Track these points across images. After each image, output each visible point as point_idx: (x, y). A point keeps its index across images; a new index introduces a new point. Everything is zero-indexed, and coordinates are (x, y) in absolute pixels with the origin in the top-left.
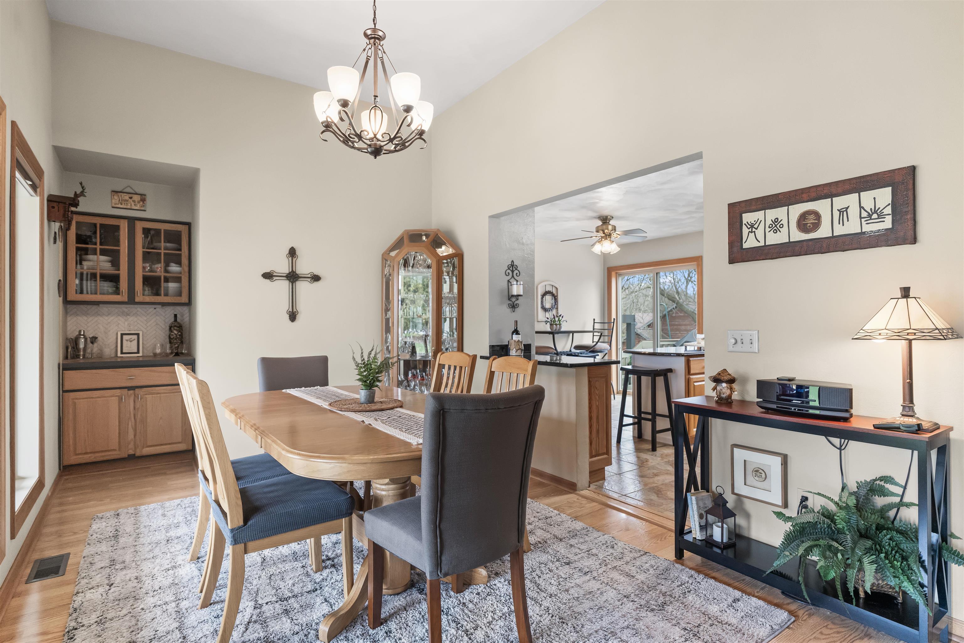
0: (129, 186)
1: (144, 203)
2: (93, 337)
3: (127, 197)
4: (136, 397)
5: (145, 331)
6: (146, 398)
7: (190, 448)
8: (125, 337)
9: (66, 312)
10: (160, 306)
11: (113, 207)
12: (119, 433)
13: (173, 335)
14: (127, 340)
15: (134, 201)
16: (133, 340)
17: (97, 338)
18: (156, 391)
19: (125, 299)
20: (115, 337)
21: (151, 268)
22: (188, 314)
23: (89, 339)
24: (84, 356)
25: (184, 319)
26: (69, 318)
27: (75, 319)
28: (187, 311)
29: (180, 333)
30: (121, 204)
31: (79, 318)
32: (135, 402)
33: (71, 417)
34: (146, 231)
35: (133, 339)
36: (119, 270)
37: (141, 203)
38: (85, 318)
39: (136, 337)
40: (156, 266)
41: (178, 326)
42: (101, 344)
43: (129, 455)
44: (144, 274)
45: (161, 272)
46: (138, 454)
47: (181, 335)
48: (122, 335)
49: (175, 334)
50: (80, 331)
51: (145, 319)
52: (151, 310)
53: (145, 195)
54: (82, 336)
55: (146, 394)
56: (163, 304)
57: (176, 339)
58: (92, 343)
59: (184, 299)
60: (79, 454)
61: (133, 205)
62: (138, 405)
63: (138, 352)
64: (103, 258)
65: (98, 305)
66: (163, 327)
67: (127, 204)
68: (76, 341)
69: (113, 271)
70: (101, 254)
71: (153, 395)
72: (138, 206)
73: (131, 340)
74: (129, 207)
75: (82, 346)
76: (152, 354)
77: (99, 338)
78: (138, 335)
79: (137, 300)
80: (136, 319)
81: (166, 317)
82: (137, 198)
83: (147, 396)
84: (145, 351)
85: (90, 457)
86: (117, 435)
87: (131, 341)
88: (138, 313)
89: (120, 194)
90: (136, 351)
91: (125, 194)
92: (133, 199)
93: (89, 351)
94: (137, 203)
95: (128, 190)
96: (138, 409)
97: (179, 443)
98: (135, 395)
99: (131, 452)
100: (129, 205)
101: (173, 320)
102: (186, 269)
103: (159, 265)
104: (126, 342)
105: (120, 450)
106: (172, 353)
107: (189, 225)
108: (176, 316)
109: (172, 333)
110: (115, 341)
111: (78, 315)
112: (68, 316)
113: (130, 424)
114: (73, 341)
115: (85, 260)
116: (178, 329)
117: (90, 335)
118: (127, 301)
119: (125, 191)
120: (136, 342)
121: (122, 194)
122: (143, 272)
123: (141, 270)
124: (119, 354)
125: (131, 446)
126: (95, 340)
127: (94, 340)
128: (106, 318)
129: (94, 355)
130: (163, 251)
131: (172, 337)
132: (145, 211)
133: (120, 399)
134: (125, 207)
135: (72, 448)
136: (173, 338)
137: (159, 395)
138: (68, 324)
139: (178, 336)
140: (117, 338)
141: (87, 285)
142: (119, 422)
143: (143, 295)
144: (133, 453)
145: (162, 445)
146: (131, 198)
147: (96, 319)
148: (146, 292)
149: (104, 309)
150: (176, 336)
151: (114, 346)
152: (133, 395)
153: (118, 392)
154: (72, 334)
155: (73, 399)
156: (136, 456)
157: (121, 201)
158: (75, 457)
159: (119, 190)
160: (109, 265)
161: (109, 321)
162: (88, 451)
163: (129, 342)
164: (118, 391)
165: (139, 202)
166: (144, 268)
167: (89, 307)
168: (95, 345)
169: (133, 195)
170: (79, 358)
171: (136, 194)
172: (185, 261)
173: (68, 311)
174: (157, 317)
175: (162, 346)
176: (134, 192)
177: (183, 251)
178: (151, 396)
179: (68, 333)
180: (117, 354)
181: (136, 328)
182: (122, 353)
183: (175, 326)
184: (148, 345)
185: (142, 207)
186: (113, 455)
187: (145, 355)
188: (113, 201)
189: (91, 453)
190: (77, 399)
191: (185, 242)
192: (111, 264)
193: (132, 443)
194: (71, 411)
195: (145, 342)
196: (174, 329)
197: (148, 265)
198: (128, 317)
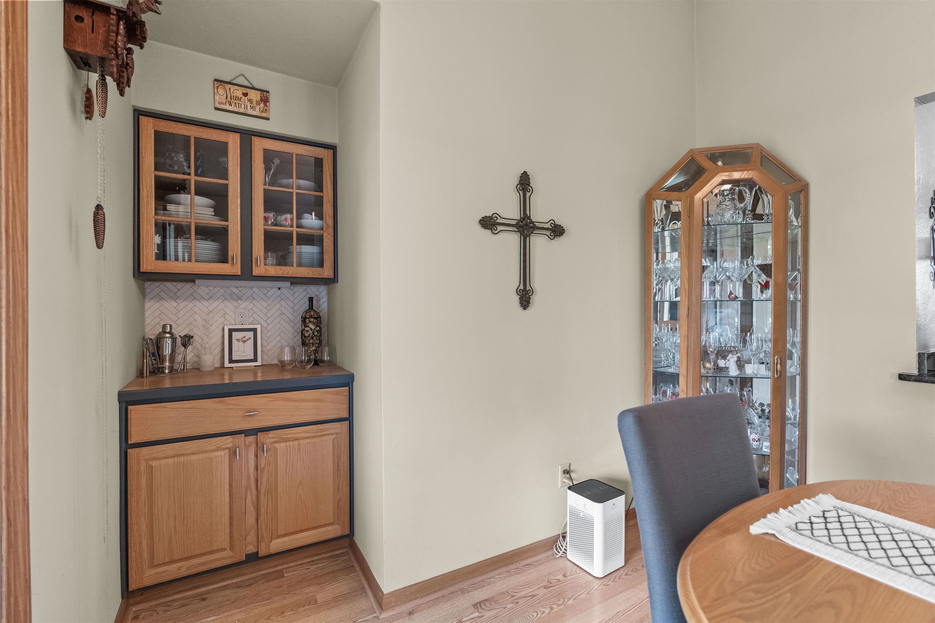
0: (243, 75)
1: (266, 105)
2: (186, 336)
3: (239, 93)
4: (259, 448)
5: (265, 325)
6: (276, 449)
7: (347, 532)
8: (235, 335)
9: (143, 293)
10: (288, 284)
11: (216, 109)
12: (231, 518)
13: (308, 331)
14: (238, 340)
15: (250, 101)
16: (248, 340)
17: (192, 337)
18: (292, 436)
19: (237, 270)
20: (220, 335)
21: (275, 220)
22: (326, 298)
23: (179, 340)
24: (171, 369)
25: (322, 306)
26: (148, 305)
27: (158, 305)
28: (325, 292)
29: (318, 329)
30: (230, 104)
31: (166, 304)
32: (256, 456)
33: (143, 494)
34: (268, 155)
35: (247, 338)
36: (227, 220)
37: (262, 105)
38: (174, 304)
39: (251, 334)
40: (283, 217)
41: (316, 316)
42: (199, 346)
43: (247, 556)
44: (266, 227)
45: (292, 226)
46: (262, 552)
47: (319, 331)
48: (231, 331)
49: (311, 329)
50: (164, 326)
51: (265, 304)
52: (274, 290)
53: (268, 92)
54: (168, 335)
55: (276, 442)
56: (295, 281)
57: (312, 338)
58: (185, 345)
59: (327, 272)
60: (159, 565)
61: (249, 107)
62: (262, 462)
63: (255, 360)
64: (200, 200)
65: (193, 281)
66: (292, 318)
67: (239, 106)
68: (158, 342)
69: (217, 222)
70: (197, 193)
71: (288, 443)
72: (257, 108)
73: (244, 339)
74: (242, 110)
75: (167, 350)
76: (275, 362)
77: (195, 337)
78: (255, 330)
79: (256, 271)
80: (251, 305)
81: (295, 302)
82: (255, 96)
83: (277, 445)
84: (266, 357)
85: (179, 569)
86: (228, 521)
87: (244, 342)
88: (254, 295)
89: (228, 86)
90: (252, 357)
91: (237, 87)
92: (248, 97)
93: (179, 358)
94: (255, 105)
95: (241, 81)
96: (263, 470)
97: (331, 524)
98: (257, 444)
99: (251, 549)
100: (243, 106)
101: (306, 306)
102: (330, 222)
103: (289, 216)
104: (237, 342)
105: (232, 547)
106: (309, 361)
107: (332, 148)
108: (311, 300)
109: (307, 329)
110: (220, 342)
111: (162, 299)
112: (146, 301)
113: (249, 497)
114: (152, 342)
115: (170, 203)
116: (315, 321)
117: (180, 331)
118: (239, 273)
119: (234, 82)
120: (251, 341)
121: (231, 86)
122: (265, 225)
123: (262, 222)
124: (227, 364)
125: (252, 537)
126: (189, 340)
127: (187, 340)
128: (206, 304)
129: (188, 366)
130: (295, 191)
131: (307, 335)
132: (268, 119)
133: (233, 453)
134: (236, 109)
135: (145, 555)
136: (309, 336)
137: (296, 443)
138: (147, 313)
139: (316, 334)
140: (223, 336)
141: (176, 247)
142: (231, 496)
143: (265, 265)
144: (255, 550)
145: (302, 531)
146: (245, 95)
147: (191, 305)
148: (270, 260)
149: (202, 287)
150: (313, 333)
151: (219, 349)
152: (254, 445)
153: (228, 441)
154: (152, 332)
155: (147, 460)
156: (260, 555)
157: (229, 99)
158: (153, 571)
159: (228, 80)
160: (211, 211)
161: (211, 308)
162: (176, 557)
163: (241, 343)
164: (229, 438)
165: (258, 103)
166: (266, 219)
167: (180, 285)
168: (190, 348)
169: (249, 90)
170: (163, 372)
171: (253, 88)
172: (328, 209)
173: (147, 291)
174: (282, 303)
175: (293, 349)
176: (250, 85)
177: (325, 191)
178: (283, 445)
179: (147, 329)
180: (223, 363)
181: (251, 319)
182: (231, 361)
183: (311, 317)
184: (269, 347)
185: (262, 111)
186: (218, 559)
187: (265, 363)
188: (217, 97)
189: (181, 560)
190: (154, 459)
191: (328, 175)
192: (214, 211)
193: (253, 533)
194: (143, 482)
195: (265, 344)
196: (310, 322)
197: (271, 215)
198: (240, 302)
